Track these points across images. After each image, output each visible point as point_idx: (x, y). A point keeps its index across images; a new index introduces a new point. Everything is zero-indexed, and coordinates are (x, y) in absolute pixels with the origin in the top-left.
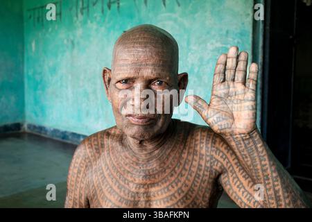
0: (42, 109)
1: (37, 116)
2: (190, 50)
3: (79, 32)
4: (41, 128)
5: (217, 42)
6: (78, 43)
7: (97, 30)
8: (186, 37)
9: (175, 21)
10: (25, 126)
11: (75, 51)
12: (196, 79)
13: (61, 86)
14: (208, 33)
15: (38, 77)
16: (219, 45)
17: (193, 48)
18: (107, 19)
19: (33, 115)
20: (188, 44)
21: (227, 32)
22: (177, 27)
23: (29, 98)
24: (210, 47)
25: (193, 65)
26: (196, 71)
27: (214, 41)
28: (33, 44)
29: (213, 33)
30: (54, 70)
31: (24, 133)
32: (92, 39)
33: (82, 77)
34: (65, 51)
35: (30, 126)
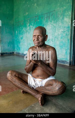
0: (19, 48)
1: (18, 50)
2: (56, 32)
3: (28, 28)
4: (19, 53)
5: (62, 30)
6: (28, 31)
7: (33, 27)
8: (55, 29)
9: (52, 24)
10: (15, 53)
11: (27, 33)
12: (57, 39)
13: (24, 42)
14: (60, 27)
15: (18, 40)
16: (63, 30)
17: (56, 31)
18: (35, 25)
19: (17, 50)
20: (55, 30)
21: (65, 27)
22: (52, 26)
23: (16, 46)
24: (61, 31)
25: (56, 36)
26: (57, 37)
27: (61, 29)
28: (17, 32)
29: (61, 27)
30: (22, 38)
31: (15, 54)
32: (31, 30)
33: (29, 40)
34: (25, 33)
35: (16, 53)
